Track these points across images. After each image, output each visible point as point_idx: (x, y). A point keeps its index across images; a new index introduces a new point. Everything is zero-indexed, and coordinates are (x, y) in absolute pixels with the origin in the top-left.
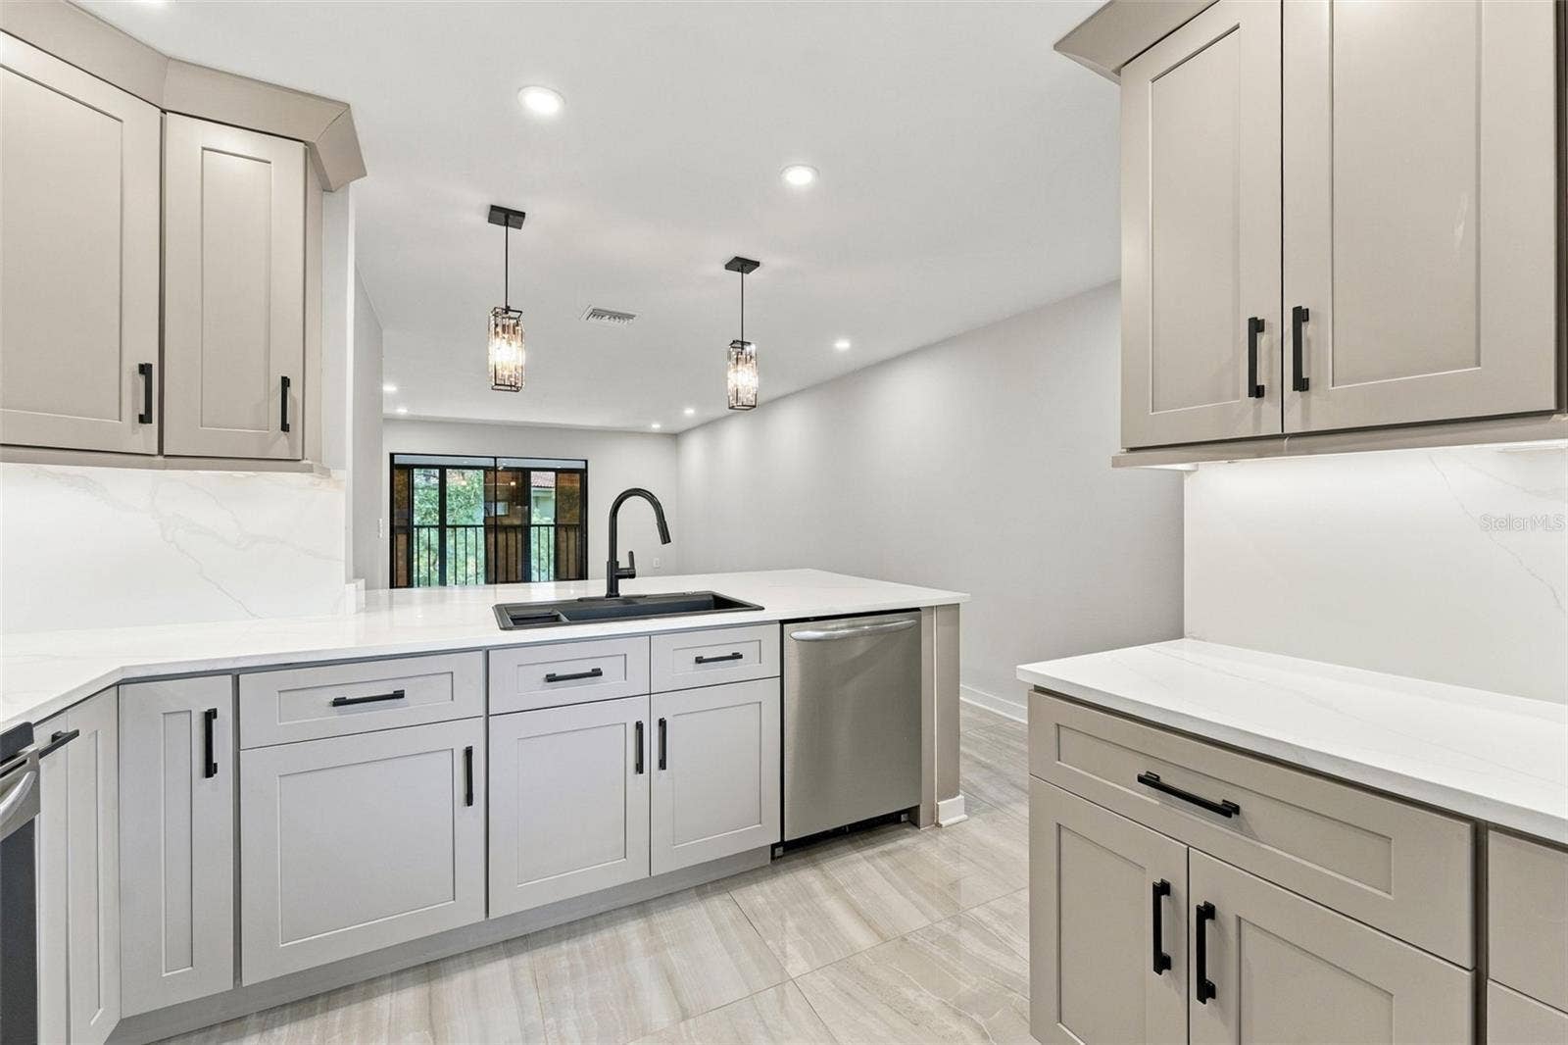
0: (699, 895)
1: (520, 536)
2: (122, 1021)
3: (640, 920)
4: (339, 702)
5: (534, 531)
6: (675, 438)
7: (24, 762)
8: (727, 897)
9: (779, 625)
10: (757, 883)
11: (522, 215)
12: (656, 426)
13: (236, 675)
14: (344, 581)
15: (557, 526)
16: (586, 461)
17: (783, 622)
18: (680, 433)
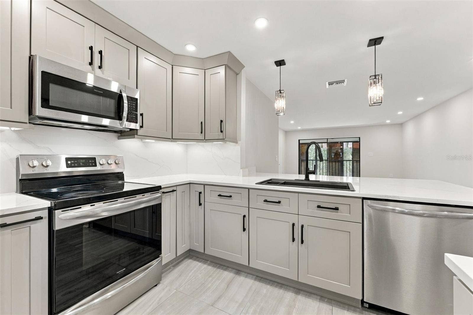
0: (320, 300)
1: (340, 163)
2: (190, 249)
3: (294, 294)
4: (220, 195)
5: (345, 162)
6: (401, 125)
7: (159, 192)
8: (331, 307)
9: (361, 200)
10: (348, 311)
11: (283, 60)
12: (388, 121)
13: (204, 185)
14: (240, 168)
15: (353, 161)
16: (360, 138)
17: (364, 198)
18: (403, 123)
